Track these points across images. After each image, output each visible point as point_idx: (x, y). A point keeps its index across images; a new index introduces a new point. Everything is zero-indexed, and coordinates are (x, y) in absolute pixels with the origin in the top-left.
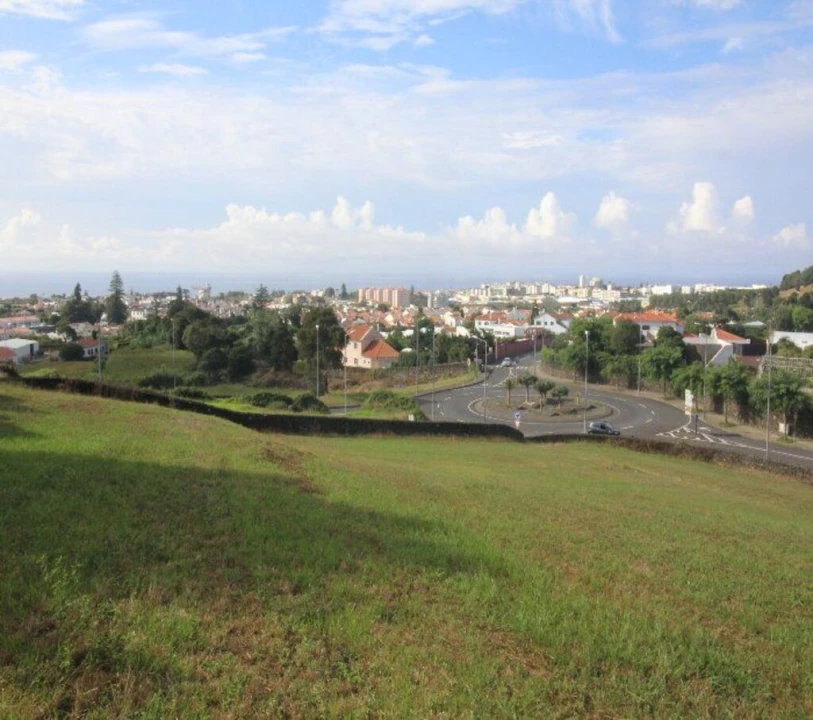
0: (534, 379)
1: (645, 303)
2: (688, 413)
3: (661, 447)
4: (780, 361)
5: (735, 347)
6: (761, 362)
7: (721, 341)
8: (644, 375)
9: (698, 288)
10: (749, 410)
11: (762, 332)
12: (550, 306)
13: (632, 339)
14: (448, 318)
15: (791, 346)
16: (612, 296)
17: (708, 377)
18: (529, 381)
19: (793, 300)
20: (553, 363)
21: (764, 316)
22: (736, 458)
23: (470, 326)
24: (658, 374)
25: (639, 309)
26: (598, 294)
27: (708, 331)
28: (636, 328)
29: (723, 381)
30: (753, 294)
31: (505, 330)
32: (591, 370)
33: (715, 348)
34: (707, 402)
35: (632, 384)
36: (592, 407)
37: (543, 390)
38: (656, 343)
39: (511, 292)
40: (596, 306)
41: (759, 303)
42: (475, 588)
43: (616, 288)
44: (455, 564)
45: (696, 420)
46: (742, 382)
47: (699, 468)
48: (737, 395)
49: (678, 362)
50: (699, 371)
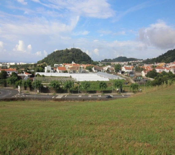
1: (8, 67)
2: (19, 91)
3: (13, 100)
4: (37, 78)
5: (29, 76)
6: (34, 79)
7: (26, 75)
8: (8, 83)
9: (21, 63)
10: (32, 89)
11: (34, 72)
13: (5, 75)
15: (39, 75)
17: (23, 83)
19: (39, 66)
21: (34, 69)
22: (29, 99)
24: (12, 83)
25: (7, 68)
27: (23, 73)
28: (6, 73)
29: (26, 83)
30: (32, 65)
33: (24, 76)
34: (23, 88)
35: (6, 86)
38: (11, 76)
41: (33, 67)
45: (21, 92)
46: (30, 83)
47: (23, 102)
48: (29, 86)
49: (17, 80)
50: (21, 81)
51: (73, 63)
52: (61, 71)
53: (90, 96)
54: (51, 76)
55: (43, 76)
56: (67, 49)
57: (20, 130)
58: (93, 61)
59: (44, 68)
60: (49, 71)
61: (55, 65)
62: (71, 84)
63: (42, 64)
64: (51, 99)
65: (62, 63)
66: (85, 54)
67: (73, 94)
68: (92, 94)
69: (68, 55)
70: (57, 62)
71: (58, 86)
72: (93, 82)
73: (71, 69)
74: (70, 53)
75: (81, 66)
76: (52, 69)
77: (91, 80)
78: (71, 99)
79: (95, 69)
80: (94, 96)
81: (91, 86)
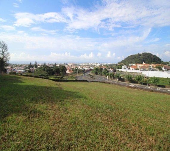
0: (90, 75)
1: (103, 65)
2: (107, 78)
3: (104, 83)
4: (119, 73)
5: (113, 71)
6: (116, 73)
7: (111, 70)
9: (109, 64)
10: (114, 78)
11: (115, 69)
12: (92, 66)
13: (101, 70)
14: (79, 67)
15: (118, 70)
16: (99, 65)
17: (110, 74)
18: (89, 75)
19: (119, 65)
20: (92, 73)
21: (116, 67)
22: (113, 84)
23: (82, 68)
24: (104, 74)
25: (102, 66)
26: (97, 64)
27: (110, 69)
28: (102, 69)
30: (114, 65)
31: (86, 69)
32: (96, 73)
34: (110, 77)
35: (101, 75)
37: (91, 76)
38: (104, 70)
39: (87, 64)
40: (97, 66)
41: (115, 66)
42: (82, 100)
43: (100, 64)
44: (80, 97)
46: (113, 75)
47: (109, 85)
49: (106, 72)
50: (109, 73)
51: (143, 63)
52: (134, 69)
53: (159, 89)
54: (126, 72)
55: (121, 71)
56: (139, 54)
58: (162, 61)
59: (122, 66)
60: (125, 69)
61: (129, 65)
62: (141, 78)
63: (120, 64)
64: (126, 86)
65: (135, 63)
66: (155, 56)
67: (143, 86)
68: (161, 88)
69: (139, 58)
70: (131, 63)
71: (131, 78)
72: (162, 78)
73: (142, 67)
74: (142, 56)
75: (151, 66)
76: (127, 67)
77: (161, 77)
78: (141, 89)
79: (165, 68)
81: (160, 81)
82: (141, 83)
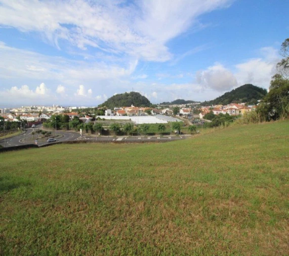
0: (41, 131)
1: (70, 111)
2: (81, 134)
3: (75, 142)
4: (98, 121)
5: (90, 119)
6: (95, 122)
7: (87, 118)
8: (71, 127)
9: (82, 107)
10: (93, 132)
11: (95, 116)
12: (45, 112)
13: (67, 119)
14: (10, 116)
15: (100, 118)
16: (62, 109)
17: (85, 126)
18: (39, 132)
19: (100, 110)
20: (46, 126)
21: (95, 113)
22: (91, 141)
23: (18, 118)
24: (74, 127)
25: (69, 112)
26: (58, 109)
27: (84, 116)
28: (68, 116)
29: (88, 126)
30: (92, 109)
31: (31, 119)
32: (58, 127)
33: (86, 120)
34: (85, 131)
35: (68, 129)
36: (58, 136)
37: (44, 133)
38: (73, 120)
39: (32, 108)
40: (58, 112)
41: (94, 110)
43: (63, 108)
45: (83, 135)
46: (91, 126)
47: (84, 145)
48: (90, 129)
49: (78, 123)
50: (83, 125)
51: (132, 106)
52: (121, 114)
53: (149, 138)
54: (112, 120)
55: (104, 119)
56: (126, 93)
57: (83, 171)
58: (151, 104)
59: (104, 111)
60: (109, 115)
61: (115, 108)
62: (130, 127)
63: (102, 108)
64: (112, 141)
65: (122, 106)
66: (144, 97)
67: (133, 137)
68: (151, 137)
69: (127, 99)
70: (117, 105)
71: (118, 129)
72: (152, 124)
73: (130, 112)
74: (130, 97)
75: (140, 109)
76: (112, 112)
77: (150, 123)
78: (131, 142)
79: (154, 112)
80: (153, 138)
81: (150, 128)
82: (131, 134)
